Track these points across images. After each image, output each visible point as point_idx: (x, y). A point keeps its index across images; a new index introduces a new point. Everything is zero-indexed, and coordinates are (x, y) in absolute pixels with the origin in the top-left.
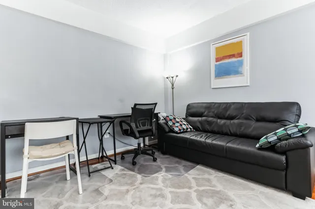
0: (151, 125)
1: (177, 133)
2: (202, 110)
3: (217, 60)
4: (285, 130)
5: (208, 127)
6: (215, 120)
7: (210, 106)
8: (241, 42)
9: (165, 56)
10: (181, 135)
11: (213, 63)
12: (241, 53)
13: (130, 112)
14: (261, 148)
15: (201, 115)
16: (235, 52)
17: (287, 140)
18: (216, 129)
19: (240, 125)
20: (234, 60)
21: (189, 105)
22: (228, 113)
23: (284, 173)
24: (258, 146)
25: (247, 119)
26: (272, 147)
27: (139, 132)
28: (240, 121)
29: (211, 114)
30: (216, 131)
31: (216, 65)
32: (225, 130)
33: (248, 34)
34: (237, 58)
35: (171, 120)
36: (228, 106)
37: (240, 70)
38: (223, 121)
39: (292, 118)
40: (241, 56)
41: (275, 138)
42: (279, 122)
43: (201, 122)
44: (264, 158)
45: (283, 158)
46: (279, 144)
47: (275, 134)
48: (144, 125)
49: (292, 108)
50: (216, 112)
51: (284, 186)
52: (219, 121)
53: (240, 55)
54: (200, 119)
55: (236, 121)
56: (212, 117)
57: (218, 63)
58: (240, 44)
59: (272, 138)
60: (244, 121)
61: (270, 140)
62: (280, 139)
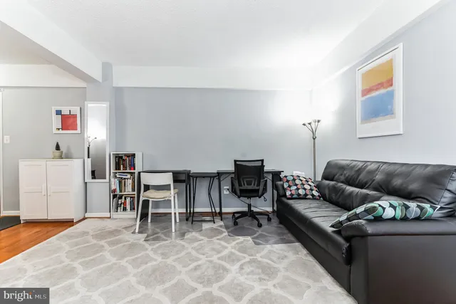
0: (259, 185)
1: (286, 197)
3: (364, 93)
5: (333, 196)
6: (344, 186)
7: (344, 165)
8: (391, 60)
10: (290, 201)
11: (359, 99)
12: (392, 79)
13: (231, 168)
20: (382, 91)
22: (359, 178)
25: (376, 189)
27: (241, 191)
28: (368, 191)
29: (342, 177)
30: (340, 203)
31: (362, 101)
32: (348, 203)
33: (401, 45)
34: (386, 88)
35: (288, 181)
36: (364, 166)
38: (350, 190)
40: (391, 85)
43: (329, 188)
45: (344, 246)
48: (249, 184)
50: (347, 175)
53: (390, 83)
54: (331, 183)
56: (342, 182)
57: (365, 98)
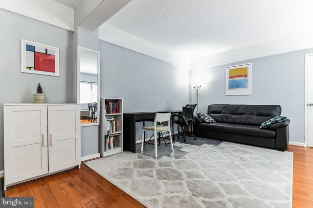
1: (208, 123)
2: (221, 109)
3: (231, 77)
4: (275, 119)
5: (225, 120)
6: (230, 115)
7: (226, 107)
9: (190, 71)
10: (211, 124)
11: (227, 80)
13: (181, 110)
14: (262, 129)
15: (220, 113)
16: (243, 74)
17: (276, 123)
18: (232, 121)
19: (247, 118)
20: (242, 78)
21: (209, 106)
22: (239, 111)
23: (274, 140)
24: (261, 127)
25: (251, 114)
26: (268, 128)
28: (247, 116)
29: (227, 112)
31: (229, 81)
32: (237, 121)
33: (251, 64)
34: (244, 77)
35: (202, 115)
36: (238, 107)
37: (245, 85)
38: (236, 116)
39: (277, 113)
41: (270, 123)
42: (270, 116)
43: (220, 117)
44: (264, 133)
45: (274, 132)
46: (272, 126)
47: (270, 121)
48: (189, 118)
49: (276, 108)
50: (230, 110)
51: (274, 146)
52: (233, 116)
53: (246, 76)
54: (219, 115)
55: (244, 116)
57: (231, 79)
58: (246, 69)
59: (268, 123)
60: (250, 116)
61: (267, 124)
62: (272, 123)
